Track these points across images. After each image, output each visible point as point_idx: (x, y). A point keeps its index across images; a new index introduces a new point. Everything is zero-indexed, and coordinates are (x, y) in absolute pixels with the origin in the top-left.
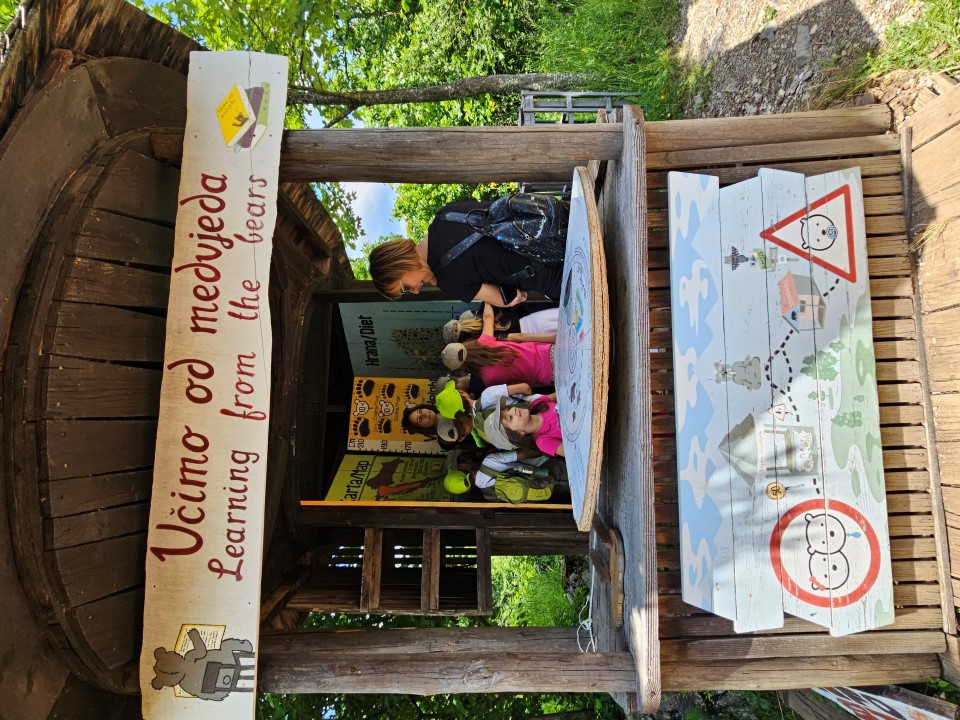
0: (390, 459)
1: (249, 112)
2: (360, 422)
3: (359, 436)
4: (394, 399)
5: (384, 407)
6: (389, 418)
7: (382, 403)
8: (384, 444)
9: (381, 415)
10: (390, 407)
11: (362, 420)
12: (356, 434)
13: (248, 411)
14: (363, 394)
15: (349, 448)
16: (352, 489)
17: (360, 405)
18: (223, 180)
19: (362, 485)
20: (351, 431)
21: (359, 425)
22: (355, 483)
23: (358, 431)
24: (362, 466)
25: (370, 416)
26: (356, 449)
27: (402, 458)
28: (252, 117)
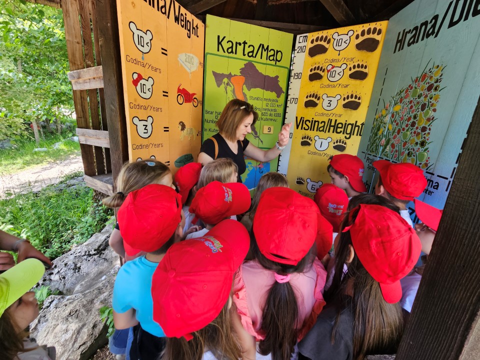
2: (325, 44)
3: (310, 45)
4: (346, 80)
5: (338, 70)
6: (325, 78)
7: (344, 66)
8: (298, 76)
9: (330, 67)
10: (338, 77)
11: (327, 46)
12: (312, 42)
14: (361, 39)
15: (298, 36)
16: (240, 48)
17: (345, 38)
19: (246, 57)
20: (315, 35)
21: (322, 43)
22: (251, 49)
23: (315, 43)
24: (275, 56)
25: (331, 54)
26: (297, 45)
27: (283, 96)
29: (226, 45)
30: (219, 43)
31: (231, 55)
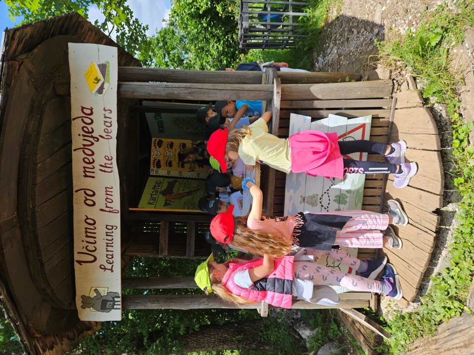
0: (171, 180)
1: (100, 76)
2: (156, 161)
3: (156, 168)
4: (173, 150)
5: (168, 154)
6: (171, 159)
7: (167, 152)
8: (169, 172)
9: (167, 158)
10: (171, 154)
11: (157, 160)
13: (111, 210)
14: (157, 147)
15: (151, 174)
16: (153, 196)
17: (155, 152)
18: (91, 109)
19: (158, 194)
20: (152, 166)
21: (155, 162)
22: (154, 192)
23: (155, 166)
24: (158, 184)
25: (161, 158)
26: (154, 174)
27: (178, 180)
28: (102, 79)
29: (152, 201)
30: (150, 204)
31: (156, 199)
